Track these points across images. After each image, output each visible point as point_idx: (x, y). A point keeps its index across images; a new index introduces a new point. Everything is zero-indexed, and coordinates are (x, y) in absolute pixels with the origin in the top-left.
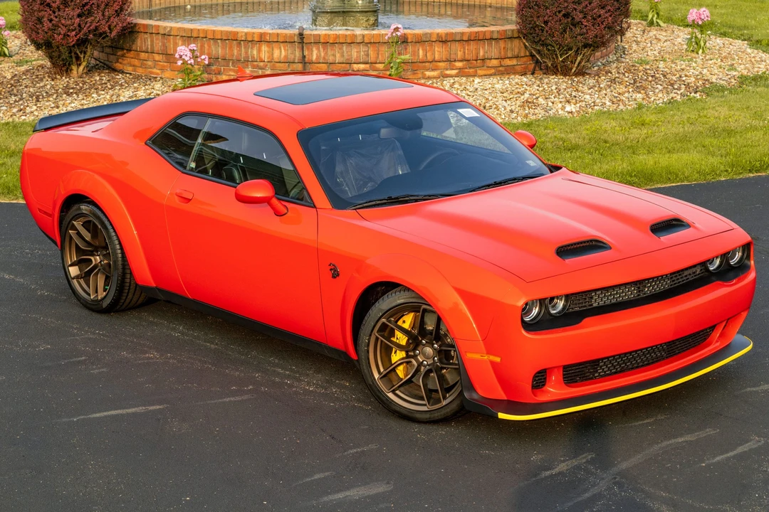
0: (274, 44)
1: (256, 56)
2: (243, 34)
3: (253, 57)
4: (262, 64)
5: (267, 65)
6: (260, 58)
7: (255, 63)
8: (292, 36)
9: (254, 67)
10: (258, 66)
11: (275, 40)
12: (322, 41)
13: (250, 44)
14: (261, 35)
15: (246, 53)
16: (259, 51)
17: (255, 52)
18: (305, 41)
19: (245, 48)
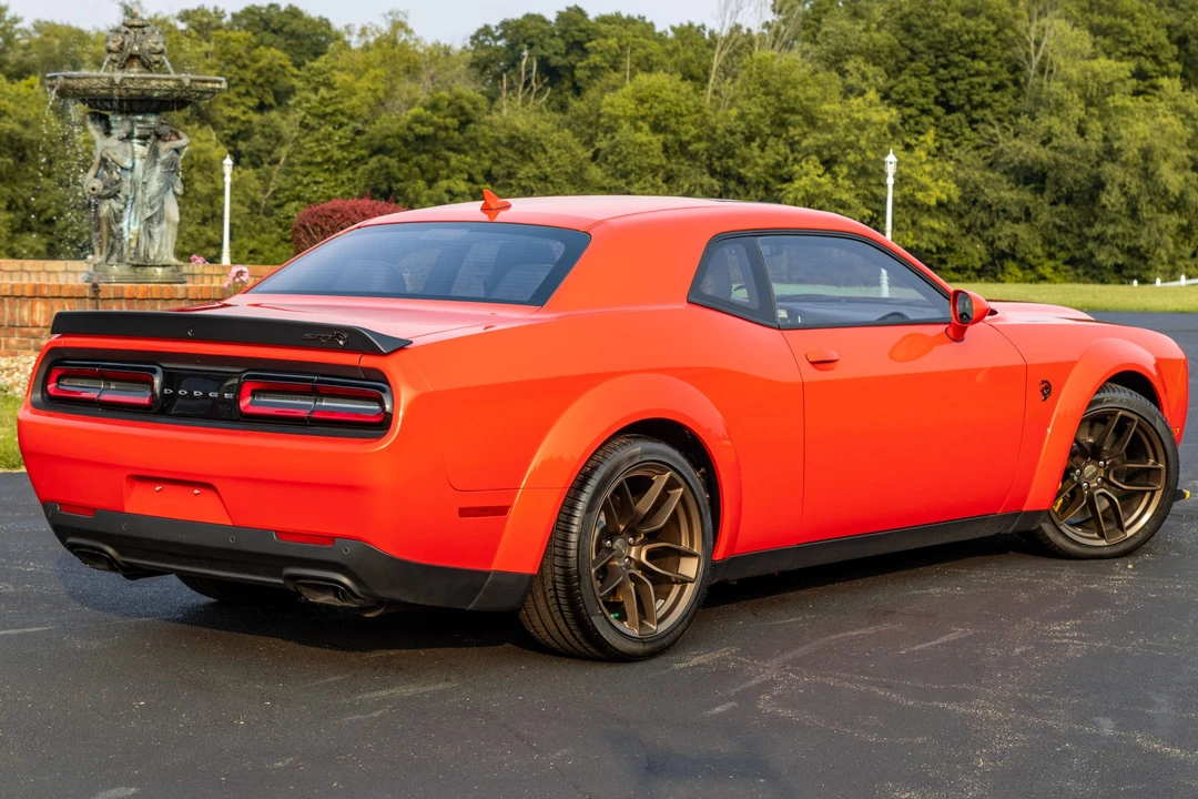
0: (55, 300)
1: (26, 319)
2: (9, 286)
3: (22, 320)
4: (35, 330)
5: (42, 332)
6: (33, 321)
7: (26, 330)
8: (81, 289)
9: (23, 335)
10: (29, 333)
11: (56, 295)
12: (126, 295)
13: (18, 301)
14: (35, 287)
15: (12, 314)
16: (32, 311)
17: (25, 313)
18: (101, 295)
19: (10, 306)
